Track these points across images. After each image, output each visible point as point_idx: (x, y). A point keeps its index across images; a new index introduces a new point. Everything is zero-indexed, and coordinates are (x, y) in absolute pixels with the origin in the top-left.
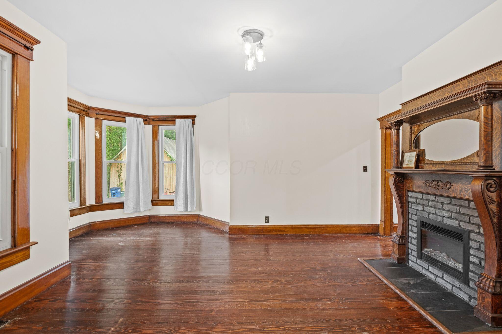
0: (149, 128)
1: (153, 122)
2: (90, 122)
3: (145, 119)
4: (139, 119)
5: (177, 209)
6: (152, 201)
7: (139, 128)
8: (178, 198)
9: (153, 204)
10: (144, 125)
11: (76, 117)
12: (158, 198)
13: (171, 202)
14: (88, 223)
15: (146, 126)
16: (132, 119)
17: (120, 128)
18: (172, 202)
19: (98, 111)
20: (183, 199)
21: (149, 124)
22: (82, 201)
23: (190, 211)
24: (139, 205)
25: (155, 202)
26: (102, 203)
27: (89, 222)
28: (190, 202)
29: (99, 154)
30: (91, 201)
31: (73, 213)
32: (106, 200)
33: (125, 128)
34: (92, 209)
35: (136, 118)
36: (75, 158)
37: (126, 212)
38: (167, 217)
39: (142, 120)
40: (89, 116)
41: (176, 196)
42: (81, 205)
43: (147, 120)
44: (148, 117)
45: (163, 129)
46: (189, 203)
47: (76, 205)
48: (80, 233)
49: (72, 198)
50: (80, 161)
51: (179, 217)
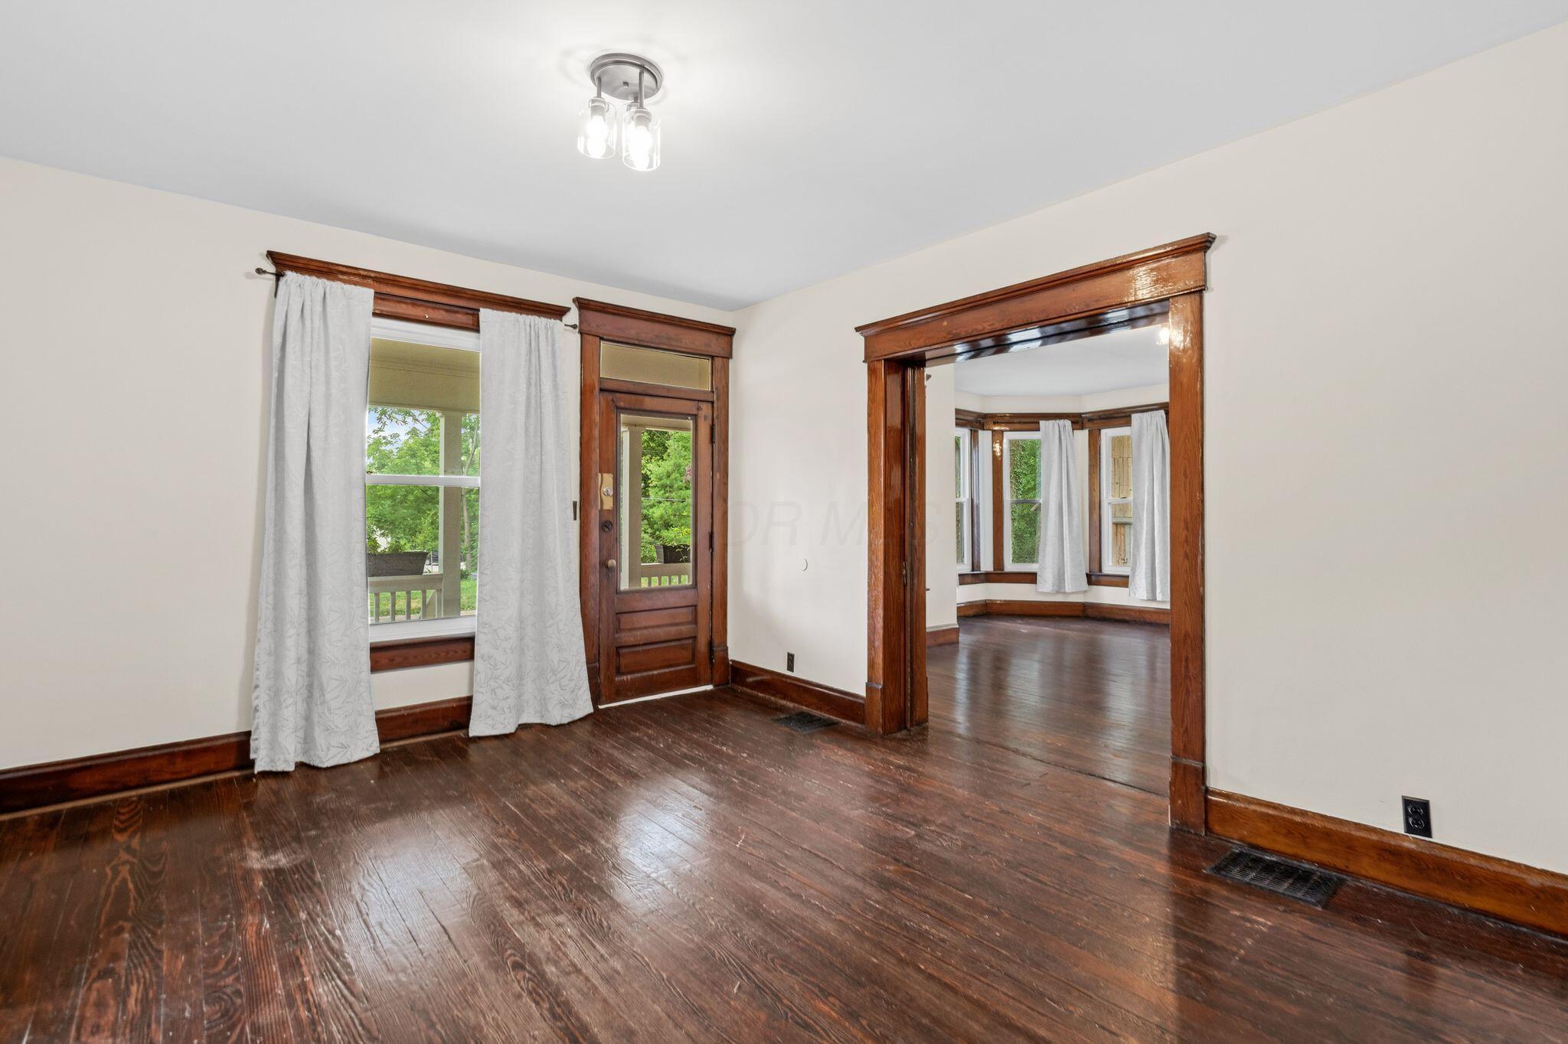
0: (1083, 436)
1: (1090, 424)
2: (985, 436)
3: (1074, 420)
4: (1062, 421)
5: (1135, 593)
6: (1088, 576)
7: (1063, 438)
8: (1137, 573)
9: (1090, 582)
10: (1073, 430)
11: (964, 433)
12: (1100, 571)
13: (1122, 581)
14: (982, 601)
15: (1076, 432)
16: (1051, 422)
17: (1033, 442)
18: (1126, 579)
19: (996, 419)
20: (1146, 574)
21: (1082, 428)
22: (975, 565)
23: (1160, 600)
24: (1064, 579)
25: (1094, 578)
26: (1003, 570)
27: (984, 599)
28: (1161, 583)
29: (998, 489)
30: (987, 565)
31: (964, 579)
32: (1010, 566)
33: (1039, 440)
34: (988, 578)
35: (1058, 421)
36: (965, 498)
37: (1041, 590)
38: (1119, 609)
39: (1068, 423)
40: (983, 429)
41: (1134, 570)
42: (973, 570)
43: (1078, 421)
44: (1079, 415)
45: (1107, 434)
46: (1158, 583)
47: (966, 568)
48: (971, 612)
49: (960, 557)
50: (972, 500)
51: (1141, 611)
